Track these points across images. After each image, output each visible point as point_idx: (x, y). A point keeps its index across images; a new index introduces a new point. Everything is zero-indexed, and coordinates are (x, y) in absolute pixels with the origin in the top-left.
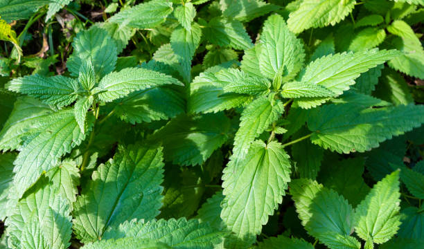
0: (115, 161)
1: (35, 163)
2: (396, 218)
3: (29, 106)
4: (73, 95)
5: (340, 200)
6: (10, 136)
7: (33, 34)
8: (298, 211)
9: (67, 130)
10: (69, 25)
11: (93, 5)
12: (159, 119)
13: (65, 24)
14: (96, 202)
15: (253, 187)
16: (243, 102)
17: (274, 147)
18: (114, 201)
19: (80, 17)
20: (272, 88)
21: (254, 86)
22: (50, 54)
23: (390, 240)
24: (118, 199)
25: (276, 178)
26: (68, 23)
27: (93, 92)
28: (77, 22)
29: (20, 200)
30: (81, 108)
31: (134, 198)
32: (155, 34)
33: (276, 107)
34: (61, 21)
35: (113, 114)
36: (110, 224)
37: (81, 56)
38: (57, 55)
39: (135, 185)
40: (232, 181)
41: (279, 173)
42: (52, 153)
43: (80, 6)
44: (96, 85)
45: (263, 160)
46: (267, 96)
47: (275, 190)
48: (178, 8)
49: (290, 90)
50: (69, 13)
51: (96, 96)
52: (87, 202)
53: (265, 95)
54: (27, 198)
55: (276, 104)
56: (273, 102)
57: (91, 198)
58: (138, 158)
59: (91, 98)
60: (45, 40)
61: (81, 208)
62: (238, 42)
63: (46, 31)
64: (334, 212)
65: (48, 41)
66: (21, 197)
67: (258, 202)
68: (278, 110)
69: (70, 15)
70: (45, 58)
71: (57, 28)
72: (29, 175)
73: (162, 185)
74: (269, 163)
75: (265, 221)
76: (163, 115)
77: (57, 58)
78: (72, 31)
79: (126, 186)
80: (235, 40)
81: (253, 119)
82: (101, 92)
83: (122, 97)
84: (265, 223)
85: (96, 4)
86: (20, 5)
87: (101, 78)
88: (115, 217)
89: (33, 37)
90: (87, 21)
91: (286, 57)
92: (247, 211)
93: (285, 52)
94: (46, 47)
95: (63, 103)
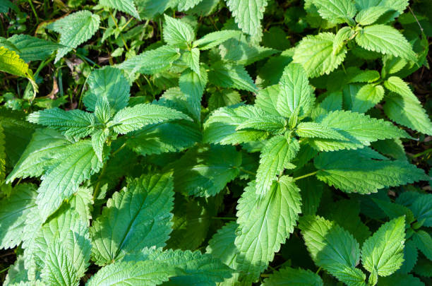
0: (129, 189)
1: (57, 190)
2: (399, 255)
3: (46, 138)
4: (90, 128)
5: (345, 234)
6: (30, 164)
7: (44, 77)
8: (306, 244)
9: (85, 159)
10: (78, 69)
11: (100, 51)
12: (168, 151)
13: (74, 68)
14: (110, 227)
15: (266, 217)
16: (260, 138)
17: (286, 181)
18: (127, 227)
19: (88, 62)
20: (288, 127)
21: (271, 124)
22: (60, 96)
23: (393, 274)
24: (130, 225)
25: (288, 210)
26: (77, 67)
27: (108, 125)
28: (85, 65)
29: (43, 225)
30: (98, 140)
31: (146, 224)
32: (158, 77)
33: (292, 145)
34: (70, 65)
35: (125, 147)
36: (123, 248)
37: (96, 92)
38: (67, 96)
39: (147, 212)
40: (246, 211)
41: (291, 205)
42: (72, 180)
43: (88, 52)
44: (111, 119)
45: (275, 192)
46: (283, 134)
47: (287, 220)
48: (185, 54)
49: (305, 130)
50: (77, 58)
51: (111, 129)
52: (102, 227)
53: (281, 133)
54: (50, 223)
55: (292, 142)
56: (289, 140)
57: (106, 224)
58: (150, 186)
59: (107, 131)
60: (55, 83)
61: (96, 233)
62: (241, 83)
63: (56, 75)
64: (340, 245)
65: (58, 83)
66: (44, 222)
67: (271, 230)
68: (294, 147)
69: (80, 60)
70: (55, 99)
71: (67, 72)
72: (52, 200)
73: (172, 212)
74: (281, 195)
75: (277, 249)
76: (172, 147)
77: (66, 99)
78: (80, 74)
79: (138, 213)
80: (238, 81)
81: (272, 157)
82: (116, 125)
83: (136, 129)
84: (277, 251)
85: (103, 50)
86: (37, 48)
87: (116, 113)
88: (127, 241)
89: (44, 81)
90: (95, 65)
91: (302, 99)
92: (260, 238)
93: (302, 94)
94: (56, 89)
95: (80, 135)
